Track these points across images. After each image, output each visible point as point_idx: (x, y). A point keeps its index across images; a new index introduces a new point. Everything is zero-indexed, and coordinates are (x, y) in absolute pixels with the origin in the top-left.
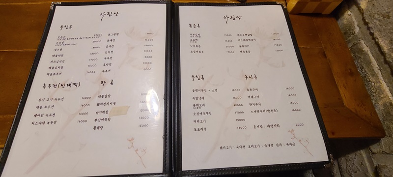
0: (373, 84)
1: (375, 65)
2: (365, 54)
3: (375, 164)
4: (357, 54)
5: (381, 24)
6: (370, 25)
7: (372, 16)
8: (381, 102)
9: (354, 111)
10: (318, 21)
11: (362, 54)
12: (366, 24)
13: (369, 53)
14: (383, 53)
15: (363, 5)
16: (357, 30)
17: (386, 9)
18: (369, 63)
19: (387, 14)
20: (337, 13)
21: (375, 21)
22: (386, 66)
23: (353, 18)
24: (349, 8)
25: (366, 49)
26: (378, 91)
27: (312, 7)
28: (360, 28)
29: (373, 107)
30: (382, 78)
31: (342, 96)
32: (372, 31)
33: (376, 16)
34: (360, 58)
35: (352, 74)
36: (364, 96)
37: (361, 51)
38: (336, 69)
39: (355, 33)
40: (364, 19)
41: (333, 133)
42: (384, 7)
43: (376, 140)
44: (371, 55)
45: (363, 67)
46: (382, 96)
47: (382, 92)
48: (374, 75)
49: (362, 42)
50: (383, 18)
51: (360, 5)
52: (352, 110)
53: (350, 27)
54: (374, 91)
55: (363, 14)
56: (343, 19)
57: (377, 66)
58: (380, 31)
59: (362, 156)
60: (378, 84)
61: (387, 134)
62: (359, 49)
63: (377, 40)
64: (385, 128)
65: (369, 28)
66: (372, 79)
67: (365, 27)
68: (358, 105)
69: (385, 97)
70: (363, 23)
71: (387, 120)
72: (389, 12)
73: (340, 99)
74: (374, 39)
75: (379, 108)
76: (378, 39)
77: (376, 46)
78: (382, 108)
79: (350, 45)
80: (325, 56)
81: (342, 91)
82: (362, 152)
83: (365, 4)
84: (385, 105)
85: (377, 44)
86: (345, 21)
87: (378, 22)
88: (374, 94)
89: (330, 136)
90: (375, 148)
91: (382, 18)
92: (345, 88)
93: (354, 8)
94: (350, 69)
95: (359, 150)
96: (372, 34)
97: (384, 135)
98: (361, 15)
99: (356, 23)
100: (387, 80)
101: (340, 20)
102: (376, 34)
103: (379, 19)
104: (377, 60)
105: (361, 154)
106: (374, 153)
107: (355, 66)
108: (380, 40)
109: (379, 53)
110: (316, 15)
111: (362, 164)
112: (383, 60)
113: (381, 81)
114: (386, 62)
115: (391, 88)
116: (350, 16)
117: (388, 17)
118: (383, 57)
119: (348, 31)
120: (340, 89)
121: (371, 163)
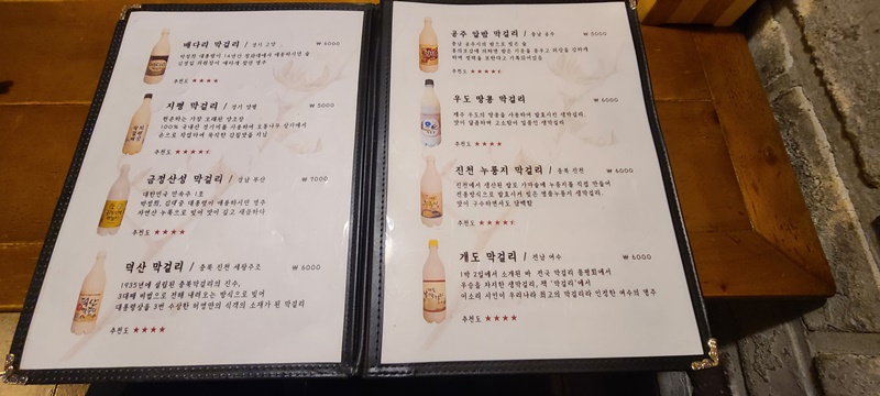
0: (817, 182)
1: (822, 142)
2: (803, 116)
3: (813, 353)
4: (786, 116)
5: (840, 51)
6: (817, 54)
7: (820, 33)
8: (830, 222)
9: (773, 241)
10: (706, 41)
11: (796, 117)
12: (809, 49)
13: (812, 114)
14: (840, 116)
15: (804, 8)
16: (789, 63)
17: (851, 18)
18: (810, 137)
19: (852, 30)
20: (748, 24)
21: (827, 43)
22: (846, 143)
23: (783, 35)
24: (774, 13)
25: (806, 105)
26: (826, 197)
27: (690, 10)
28: (795, 58)
29: (812, 233)
30: (835, 169)
31: (749, 207)
32: (819, 66)
33: (830, 33)
34: (792, 124)
35: (772, 160)
36: (795, 208)
37: (795, 110)
38: (740, 148)
39: (784, 70)
40: (804, 40)
41: (724, 287)
42: (848, 15)
43: (818, 302)
44: (815, 120)
45: (798, 145)
46: (834, 208)
47: (835, 199)
48: (820, 163)
49: (799, 90)
50: (844, 38)
51: (798, 9)
52: (767, 237)
53: (774, 55)
54: (818, 198)
55: (802, 28)
56: (762, 37)
57: (828, 144)
58: (836, 67)
59: (788, 337)
60: (827, 184)
61: (839, 289)
62: (792, 105)
63: (829, 87)
64: (837, 277)
65: (813, 60)
66: (816, 172)
67: (805, 57)
68: (782, 228)
69: (840, 211)
70: (802, 47)
71: (841, 260)
72: (858, 26)
73: (744, 213)
74: (823, 83)
75: (827, 237)
76: (831, 84)
77: (826, 99)
78: (832, 234)
79: (772, 97)
80: (716, 119)
81: (749, 196)
82: (789, 327)
83: (808, 6)
84: (838, 228)
85: (829, 94)
86: (764, 43)
87: (832, 47)
88: (818, 205)
90: (814, 319)
91: (841, 37)
92: (756, 190)
93: (786, 12)
94: (770, 150)
95: (783, 323)
96: (819, 73)
97: (832, 291)
98: (799, 29)
99: (787, 48)
100: (845, 175)
101: (753, 40)
102: (829, 74)
103: (836, 40)
104: (828, 130)
105: (785, 332)
106: (812, 331)
107: (780, 142)
108: (836, 86)
109: (832, 114)
110: (702, 26)
111: (786, 352)
112: (839, 131)
113: (834, 177)
114: (846, 135)
115: (853, 192)
116: (775, 29)
117: (855, 36)
118: (839, 124)
119: (771, 64)
120: (744, 193)
121: (805, 349)
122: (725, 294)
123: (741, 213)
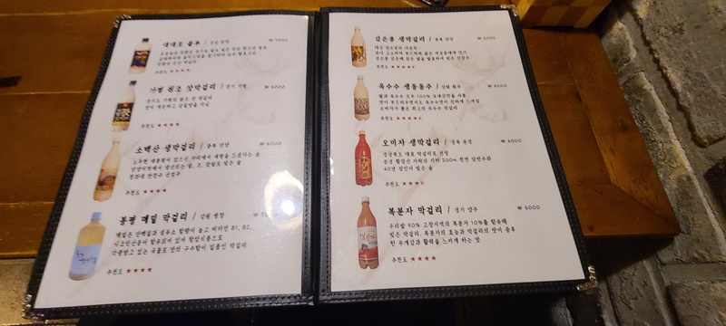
0: (660, 145)
1: (662, 114)
2: (647, 95)
3: (667, 283)
4: (634, 95)
5: (671, 43)
6: (654, 46)
7: (655, 30)
8: (673, 176)
9: (628, 192)
10: (568, 40)
11: (641, 95)
12: (647, 43)
13: (653, 92)
14: (674, 93)
15: (642, 11)
16: (633, 54)
17: (678, 18)
18: (653, 110)
19: (679, 27)
20: (601, 26)
21: (661, 38)
22: (681, 114)
23: (627, 33)
24: (620, 16)
25: (648, 86)
26: (668, 157)
27: (555, 15)
28: (637, 50)
29: (659, 186)
30: (673, 134)
31: (608, 166)
32: (656, 56)
33: (663, 30)
34: (638, 101)
35: (624, 129)
36: (645, 165)
37: (640, 90)
38: (598, 121)
39: (630, 59)
40: (643, 36)
41: (591, 229)
42: (675, 15)
43: (666, 241)
44: (656, 97)
45: (644, 118)
46: (675, 166)
47: (674, 158)
48: (662, 130)
49: (642, 74)
50: (674, 34)
51: (637, 13)
52: (623, 188)
53: (621, 50)
54: (662, 158)
55: (642, 27)
56: (611, 35)
57: (666, 115)
58: (668, 55)
59: (646, 271)
60: (668, 146)
61: (683, 229)
62: (638, 86)
63: (665, 71)
64: (681, 220)
65: (651, 51)
66: (659, 138)
67: (645, 50)
68: (635, 181)
69: (679, 167)
70: (642, 42)
71: (682, 206)
72: (683, 24)
73: (604, 171)
74: (660, 69)
75: (671, 188)
76: (666, 69)
77: (663, 81)
78: (675, 186)
79: (622, 81)
80: (578, 98)
81: (607, 158)
82: (645, 263)
83: (644, 10)
84: (679, 180)
85: (665, 77)
86: (614, 40)
87: (665, 41)
88: (663, 163)
89: (587, 233)
90: (665, 255)
91: (671, 33)
92: (613, 152)
93: (628, 16)
94: (622, 121)
95: (641, 260)
96: (657, 61)
97: (678, 231)
98: (639, 29)
99: (631, 43)
100: (681, 138)
101: (605, 37)
102: (664, 61)
103: (667, 35)
104: (666, 105)
105: (644, 267)
106: (663, 264)
107: (630, 116)
108: (670, 70)
109: (669, 93)
110: (564, 28)
111: (646, 284)
112: (674, 105)
113: (673, 141)
114: (680, 108)
115: (688, 151)
116: (621, 29)
117: (681, 31)
118: (674, 99)
119: (619, 56)
120: (604, 155)
121: (660, 280)
122: (593, 234)
123: (602, 171)
